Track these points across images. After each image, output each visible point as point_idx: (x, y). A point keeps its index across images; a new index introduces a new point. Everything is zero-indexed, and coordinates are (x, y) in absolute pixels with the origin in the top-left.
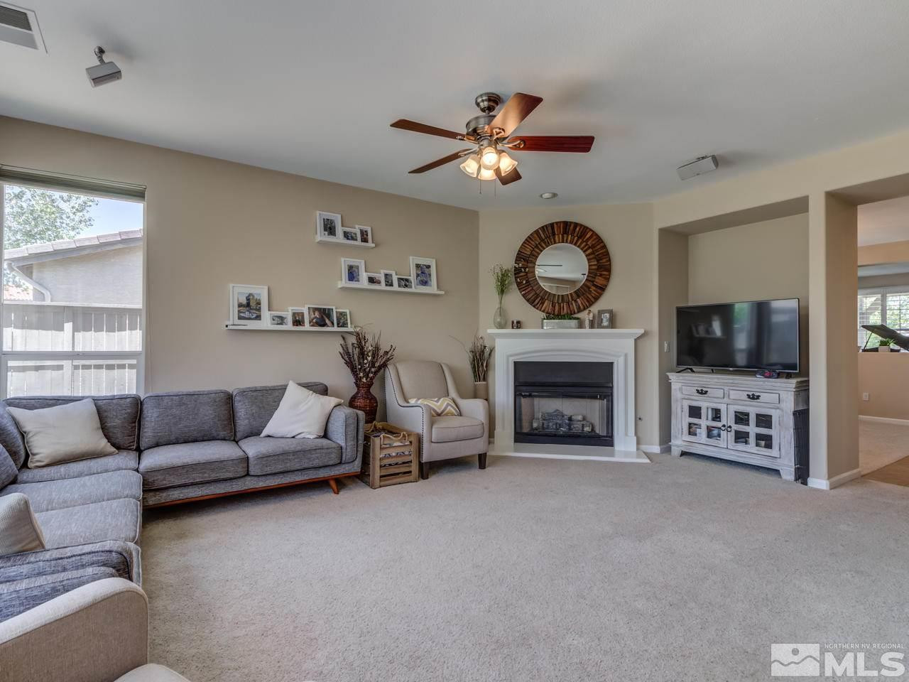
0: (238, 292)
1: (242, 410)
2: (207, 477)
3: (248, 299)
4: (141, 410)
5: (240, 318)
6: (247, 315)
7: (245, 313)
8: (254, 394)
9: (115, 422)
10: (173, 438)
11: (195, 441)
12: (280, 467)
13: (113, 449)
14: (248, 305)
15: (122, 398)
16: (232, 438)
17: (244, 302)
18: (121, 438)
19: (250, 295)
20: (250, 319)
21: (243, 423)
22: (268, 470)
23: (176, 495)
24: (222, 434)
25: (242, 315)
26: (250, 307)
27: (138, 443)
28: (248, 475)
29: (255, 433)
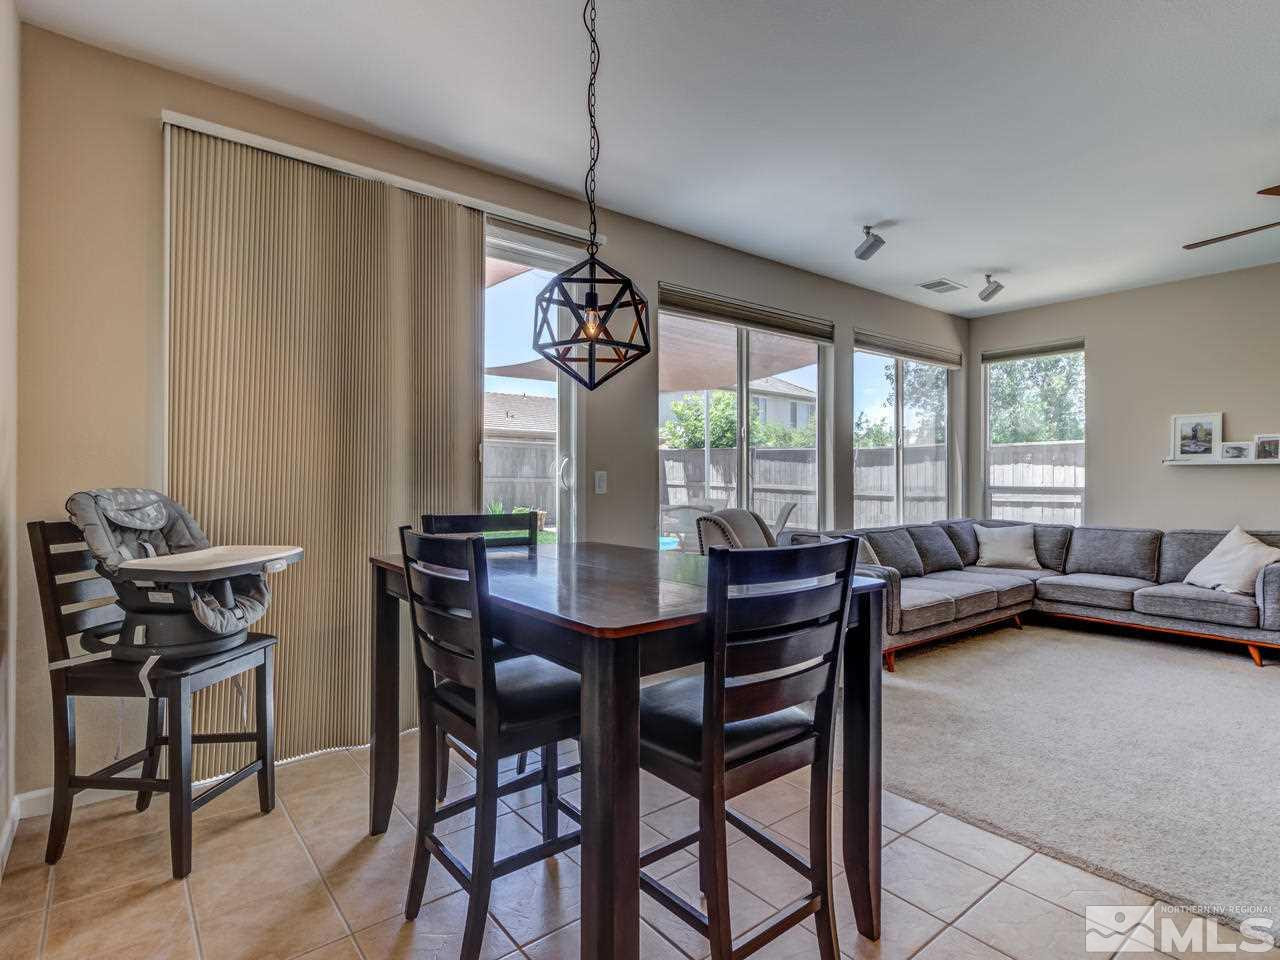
0: (1184, 422)
1: (1169, 551)
2: (1088, 600)
3: (1195, 431)
4: (1070, 540)
5: (1183, 452)
6: (1193, 448)
7: (1189, 446)
8: (1187, 537)
9: (1046, 545)
10: (1091, 567)
11: (1114, 574)
12: (1166, 611)
13: (1038, 566)
14: (1194, 437)
15: (1055, 527)
16: (1154, 579)
17: (1189, 433)
18: (1048, 559)
19: (1198, 425)
20: (1195, 452)
21: (1167, 567)
22: (1152, 610)
23: (1065, 609)
24: (1141, 573)
25: (1187, 448)
26: (1198, 440)
27: (1064, 566)
28: (1132, 609)
29: (1178, 579)
